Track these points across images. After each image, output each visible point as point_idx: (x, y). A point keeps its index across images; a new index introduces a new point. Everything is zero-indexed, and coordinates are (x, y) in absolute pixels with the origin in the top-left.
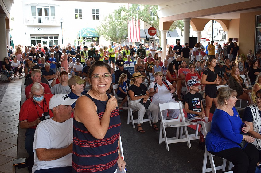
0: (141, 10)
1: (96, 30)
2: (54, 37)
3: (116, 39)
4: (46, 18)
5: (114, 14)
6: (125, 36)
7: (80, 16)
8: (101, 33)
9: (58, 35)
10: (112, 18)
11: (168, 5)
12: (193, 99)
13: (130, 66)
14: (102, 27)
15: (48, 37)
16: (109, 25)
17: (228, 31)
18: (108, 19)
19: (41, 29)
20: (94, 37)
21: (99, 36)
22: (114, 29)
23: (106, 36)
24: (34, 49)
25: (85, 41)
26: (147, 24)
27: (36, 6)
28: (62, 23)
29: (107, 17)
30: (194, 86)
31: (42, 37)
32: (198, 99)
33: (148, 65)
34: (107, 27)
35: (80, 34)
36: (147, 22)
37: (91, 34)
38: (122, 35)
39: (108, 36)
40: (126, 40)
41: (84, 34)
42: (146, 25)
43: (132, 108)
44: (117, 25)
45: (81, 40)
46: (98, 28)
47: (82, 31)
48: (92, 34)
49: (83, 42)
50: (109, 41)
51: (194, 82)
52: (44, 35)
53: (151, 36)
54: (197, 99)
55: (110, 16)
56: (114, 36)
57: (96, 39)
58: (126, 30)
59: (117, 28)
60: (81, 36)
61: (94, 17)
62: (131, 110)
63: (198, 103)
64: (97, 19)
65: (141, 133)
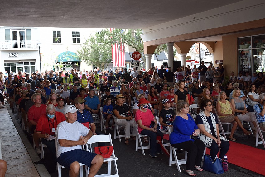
0: (125, 34)
1: (77, 54)
2: (31, 62)
3: (99, 63)
4: (22, 42)
5: (96, 37)
6: (108, 60)
7: (60, 39)
8: (82, 57)
9: (35, 60)
10: (94, 41)
11: (151, 30)
12: (167, 114)
13: (115, 91)
14: (83, 51)
15: (24, 63)
16: (91, 49)
17: (214, 53)
18: (90, 42)
19: (16, 54)
20: (76, 62)
21: (80, 61)
22: (96, 53)
23: (88, 60)
24: (16, 76)
25: (65, 66)
26: (132, 48)
27: (10, 30)
28: (40, 47)
29: (89, 40)
30: (166, 104)
31: (17, 63)
32: (171, 114)
33: (133, 91)
34: (88, 51)
35: (60, 59)
36: (131, 46)
37: (71, 59)
38: (105, 58)
39: (90, 60)
40: (110, 64)
41: (64, 59)
42: (130, 49)
43: (118, 125)
44: (99, 49)
45: (61, 65)
46: (79, 52)
47: (62, 56)
48: (73, 59)
49: (63, 68)
50: (92, 66)
51: (166, 101)
52: (20, 60)
53: (136, 61)
54: (169, 114)
55: (91, 39)
56: (97, 61)
57: (77, 64)
58: (109, 54)
59: (100, 53)
60: (60, 61)
61: (74, 40)
62: (117, 127)
63: (170, 118)
64: (77, 42)
65: (126, 145)
